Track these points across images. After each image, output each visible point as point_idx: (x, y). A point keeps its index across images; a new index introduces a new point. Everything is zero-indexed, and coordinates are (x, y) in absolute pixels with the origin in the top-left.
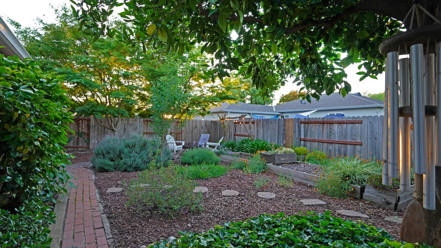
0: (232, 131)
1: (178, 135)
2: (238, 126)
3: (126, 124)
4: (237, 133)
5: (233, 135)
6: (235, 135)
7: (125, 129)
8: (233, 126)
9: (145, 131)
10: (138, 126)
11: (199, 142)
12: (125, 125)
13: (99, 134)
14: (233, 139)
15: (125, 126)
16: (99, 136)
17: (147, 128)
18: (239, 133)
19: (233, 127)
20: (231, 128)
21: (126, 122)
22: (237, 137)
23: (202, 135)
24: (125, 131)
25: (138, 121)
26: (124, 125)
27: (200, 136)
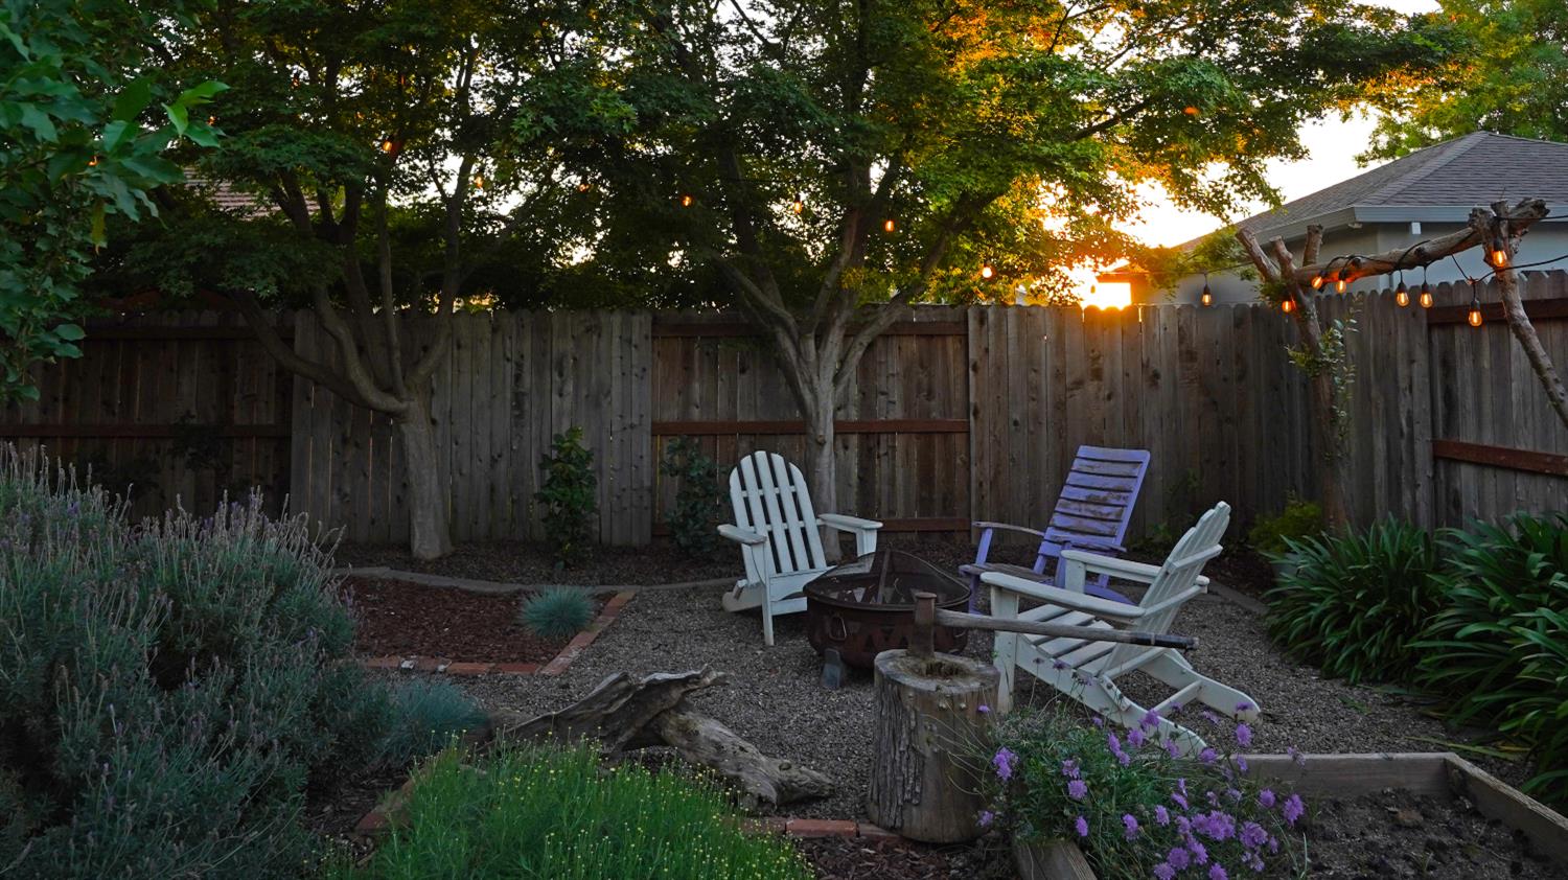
0: (1416, 404)
1: (937, 439)
2: (1476, 360)
3: (527, 364)
4: (1468, 436)
5: (1423, 450)
6: (1446, 455)
7: (518, 399)
8: (1420, 355)
9: (671, 415)
10: (616, 372)
11: (1050, 533)
12: (519, 366)
13: (345, 441)
14: (1423, 493)
15: (518, 378)
16: (351, 451)
17: (685, 391)
18: (1488, 440)
19: (1420, 369)
20: (1403, 384)
21: (527, 347)
22: (1466, 476)
23: (1083, 450)
24: (520, 416)
25: (617, 332)
26: (510, 368)
27: (1064, 469)
